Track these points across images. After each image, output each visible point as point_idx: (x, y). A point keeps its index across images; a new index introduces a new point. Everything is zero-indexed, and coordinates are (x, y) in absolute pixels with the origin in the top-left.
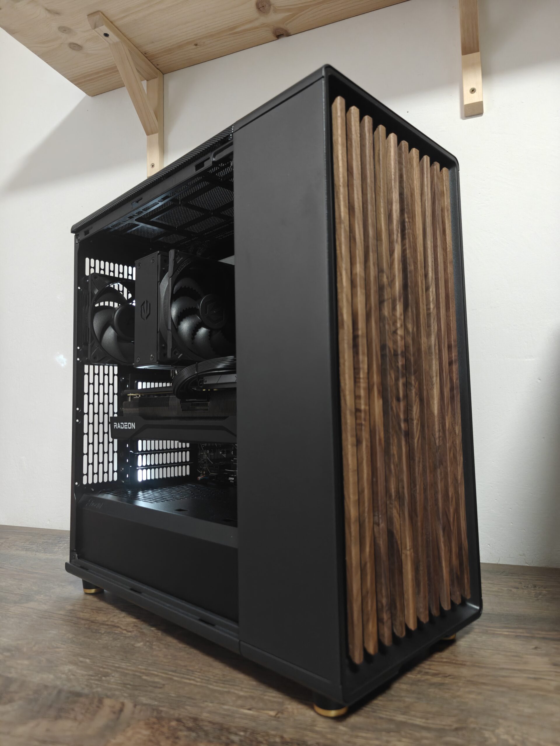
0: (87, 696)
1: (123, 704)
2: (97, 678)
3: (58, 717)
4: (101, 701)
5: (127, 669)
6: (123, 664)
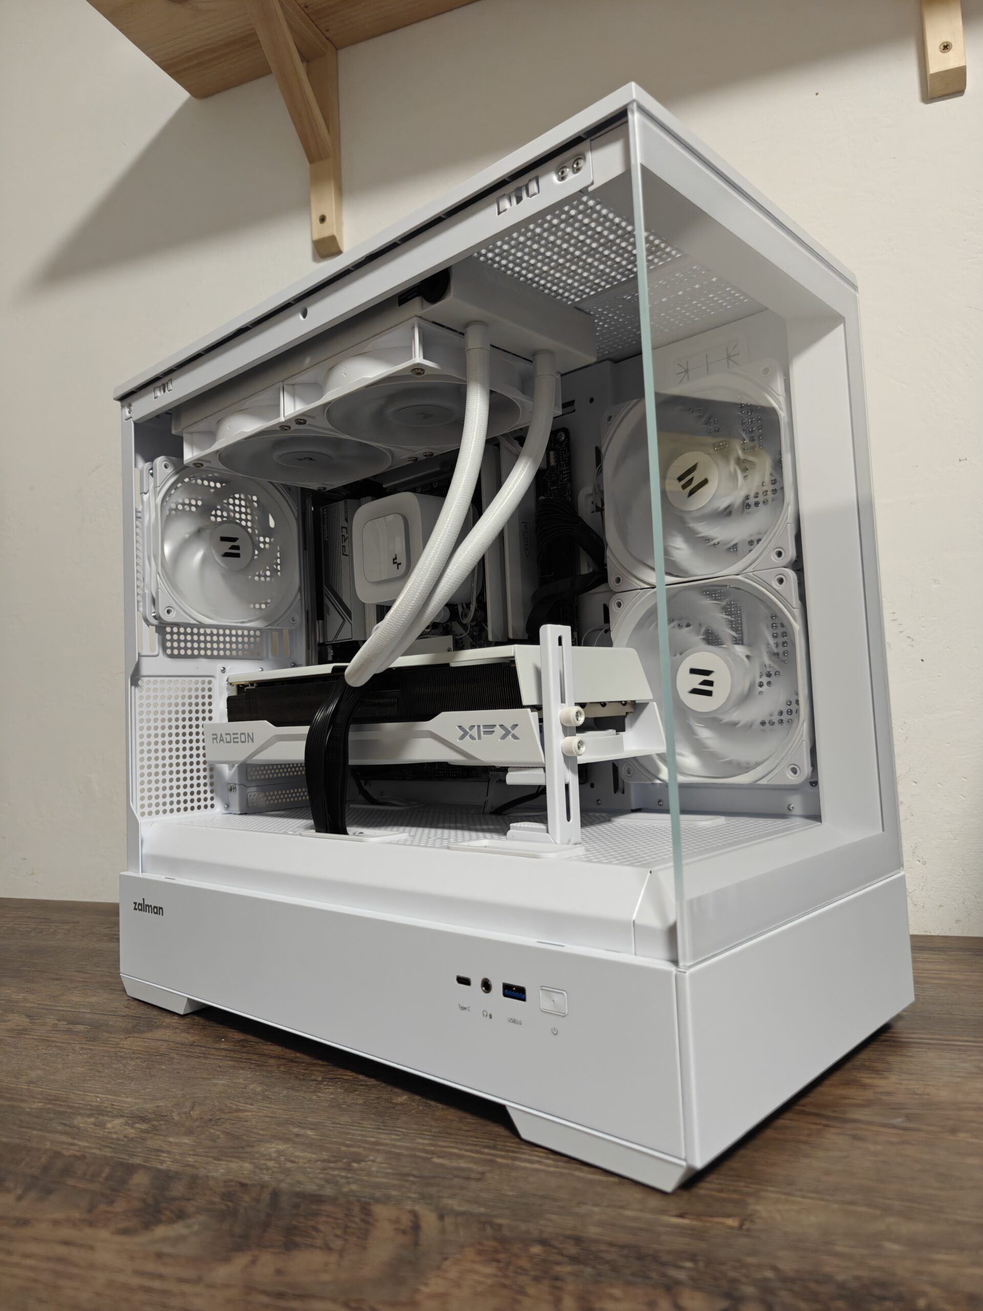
0: (334, 1200)
1: (415, 1214)
2: (340, 1165)
3: (290, 1246)
4: (366, 1210)
5: (395, 1146)
6: (383, 1136)
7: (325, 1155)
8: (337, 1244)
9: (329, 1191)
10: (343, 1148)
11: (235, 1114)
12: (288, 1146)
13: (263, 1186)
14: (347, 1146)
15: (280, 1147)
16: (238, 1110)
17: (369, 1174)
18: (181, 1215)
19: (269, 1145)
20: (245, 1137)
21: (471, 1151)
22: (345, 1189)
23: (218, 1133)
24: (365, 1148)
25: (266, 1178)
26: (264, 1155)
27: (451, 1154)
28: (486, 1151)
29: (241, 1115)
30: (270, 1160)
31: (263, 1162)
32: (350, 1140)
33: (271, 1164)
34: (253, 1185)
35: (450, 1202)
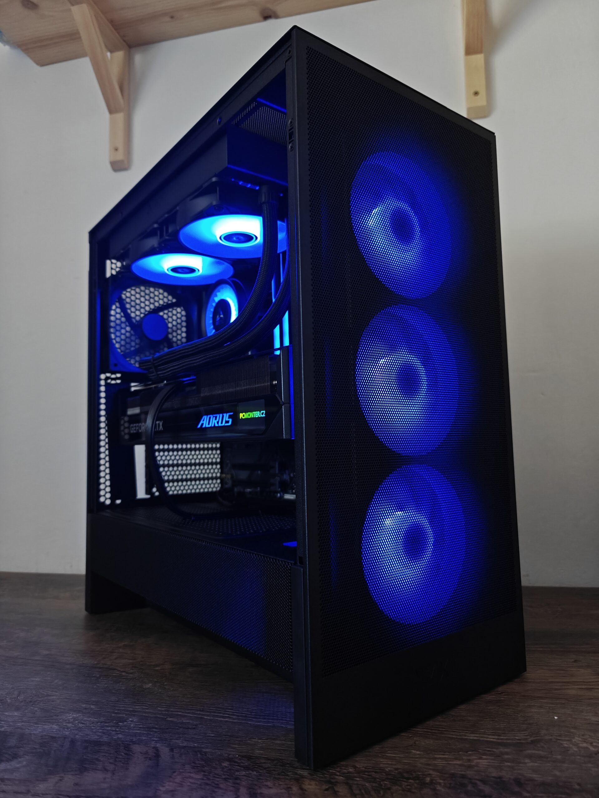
0: (108, 744)
1: (156, 748)
2: (111, 724)
3: (83, 770)
4: (127, 748)
5: (145, 712)
6: (137, 707)
7: (102, 719)
8: (111, 767)
9: (105, 739)
10: (113, 715)
11: (46, 698)
12: (80, 715)
13: (65, 738)
14: (116, 713)
15: (75, 715)
16: (48, 695)
17: (129, 728)
18: (15, 756)
19: (68, 715)
20: (53, 711)
21: (189, 713)
22: (115, 738)
23: (36, 709)
24: (126, 715)
25: (67, 733)
26: (65, 720)
27: (178, 715)
28: (198, 712)
29: (49, 698)
30: (69, 723)
31: (65, 724)
32: (118, 710)
33: (70, 725)
34: (59, 737)
35: (177, 741)
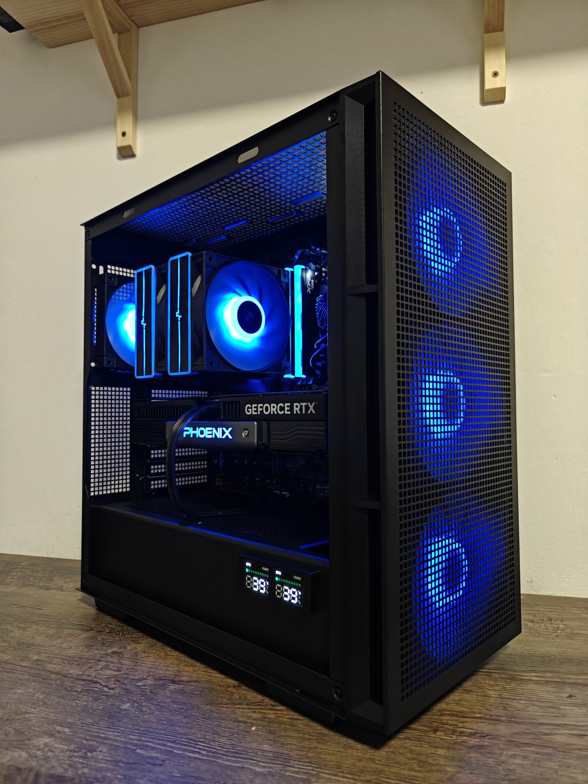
0: (71, 780)
5: (116, 741)
7: (72, 747)
9: (70, 773)
10: (85, 742)
11: (23, 716)
12: (52, 739)
13: (30, 770)
14: (88, 740)
15: (46, 740)
16: (26, 713)
17: (97, 761)
19: (40, 739)
20: (26, 733)
21: (159, 744)
22: (80, 772)
23: (11, 729)
24: (97, 742)
25: (34, 764)
26: (36, 746)
27: (148, 746)
28: (169, 744)
29: (27, 716)
30: (39, 750)
31: (34, 751)
32: (91, 735)
33: (39, 753)
34: (25, 769)
